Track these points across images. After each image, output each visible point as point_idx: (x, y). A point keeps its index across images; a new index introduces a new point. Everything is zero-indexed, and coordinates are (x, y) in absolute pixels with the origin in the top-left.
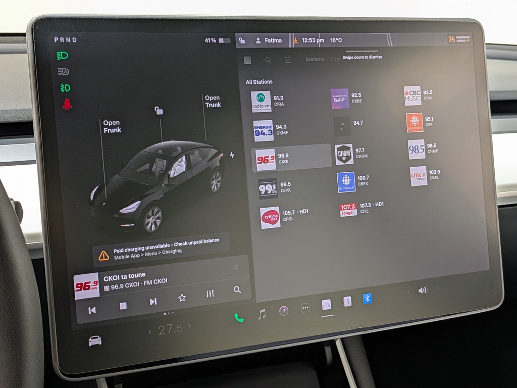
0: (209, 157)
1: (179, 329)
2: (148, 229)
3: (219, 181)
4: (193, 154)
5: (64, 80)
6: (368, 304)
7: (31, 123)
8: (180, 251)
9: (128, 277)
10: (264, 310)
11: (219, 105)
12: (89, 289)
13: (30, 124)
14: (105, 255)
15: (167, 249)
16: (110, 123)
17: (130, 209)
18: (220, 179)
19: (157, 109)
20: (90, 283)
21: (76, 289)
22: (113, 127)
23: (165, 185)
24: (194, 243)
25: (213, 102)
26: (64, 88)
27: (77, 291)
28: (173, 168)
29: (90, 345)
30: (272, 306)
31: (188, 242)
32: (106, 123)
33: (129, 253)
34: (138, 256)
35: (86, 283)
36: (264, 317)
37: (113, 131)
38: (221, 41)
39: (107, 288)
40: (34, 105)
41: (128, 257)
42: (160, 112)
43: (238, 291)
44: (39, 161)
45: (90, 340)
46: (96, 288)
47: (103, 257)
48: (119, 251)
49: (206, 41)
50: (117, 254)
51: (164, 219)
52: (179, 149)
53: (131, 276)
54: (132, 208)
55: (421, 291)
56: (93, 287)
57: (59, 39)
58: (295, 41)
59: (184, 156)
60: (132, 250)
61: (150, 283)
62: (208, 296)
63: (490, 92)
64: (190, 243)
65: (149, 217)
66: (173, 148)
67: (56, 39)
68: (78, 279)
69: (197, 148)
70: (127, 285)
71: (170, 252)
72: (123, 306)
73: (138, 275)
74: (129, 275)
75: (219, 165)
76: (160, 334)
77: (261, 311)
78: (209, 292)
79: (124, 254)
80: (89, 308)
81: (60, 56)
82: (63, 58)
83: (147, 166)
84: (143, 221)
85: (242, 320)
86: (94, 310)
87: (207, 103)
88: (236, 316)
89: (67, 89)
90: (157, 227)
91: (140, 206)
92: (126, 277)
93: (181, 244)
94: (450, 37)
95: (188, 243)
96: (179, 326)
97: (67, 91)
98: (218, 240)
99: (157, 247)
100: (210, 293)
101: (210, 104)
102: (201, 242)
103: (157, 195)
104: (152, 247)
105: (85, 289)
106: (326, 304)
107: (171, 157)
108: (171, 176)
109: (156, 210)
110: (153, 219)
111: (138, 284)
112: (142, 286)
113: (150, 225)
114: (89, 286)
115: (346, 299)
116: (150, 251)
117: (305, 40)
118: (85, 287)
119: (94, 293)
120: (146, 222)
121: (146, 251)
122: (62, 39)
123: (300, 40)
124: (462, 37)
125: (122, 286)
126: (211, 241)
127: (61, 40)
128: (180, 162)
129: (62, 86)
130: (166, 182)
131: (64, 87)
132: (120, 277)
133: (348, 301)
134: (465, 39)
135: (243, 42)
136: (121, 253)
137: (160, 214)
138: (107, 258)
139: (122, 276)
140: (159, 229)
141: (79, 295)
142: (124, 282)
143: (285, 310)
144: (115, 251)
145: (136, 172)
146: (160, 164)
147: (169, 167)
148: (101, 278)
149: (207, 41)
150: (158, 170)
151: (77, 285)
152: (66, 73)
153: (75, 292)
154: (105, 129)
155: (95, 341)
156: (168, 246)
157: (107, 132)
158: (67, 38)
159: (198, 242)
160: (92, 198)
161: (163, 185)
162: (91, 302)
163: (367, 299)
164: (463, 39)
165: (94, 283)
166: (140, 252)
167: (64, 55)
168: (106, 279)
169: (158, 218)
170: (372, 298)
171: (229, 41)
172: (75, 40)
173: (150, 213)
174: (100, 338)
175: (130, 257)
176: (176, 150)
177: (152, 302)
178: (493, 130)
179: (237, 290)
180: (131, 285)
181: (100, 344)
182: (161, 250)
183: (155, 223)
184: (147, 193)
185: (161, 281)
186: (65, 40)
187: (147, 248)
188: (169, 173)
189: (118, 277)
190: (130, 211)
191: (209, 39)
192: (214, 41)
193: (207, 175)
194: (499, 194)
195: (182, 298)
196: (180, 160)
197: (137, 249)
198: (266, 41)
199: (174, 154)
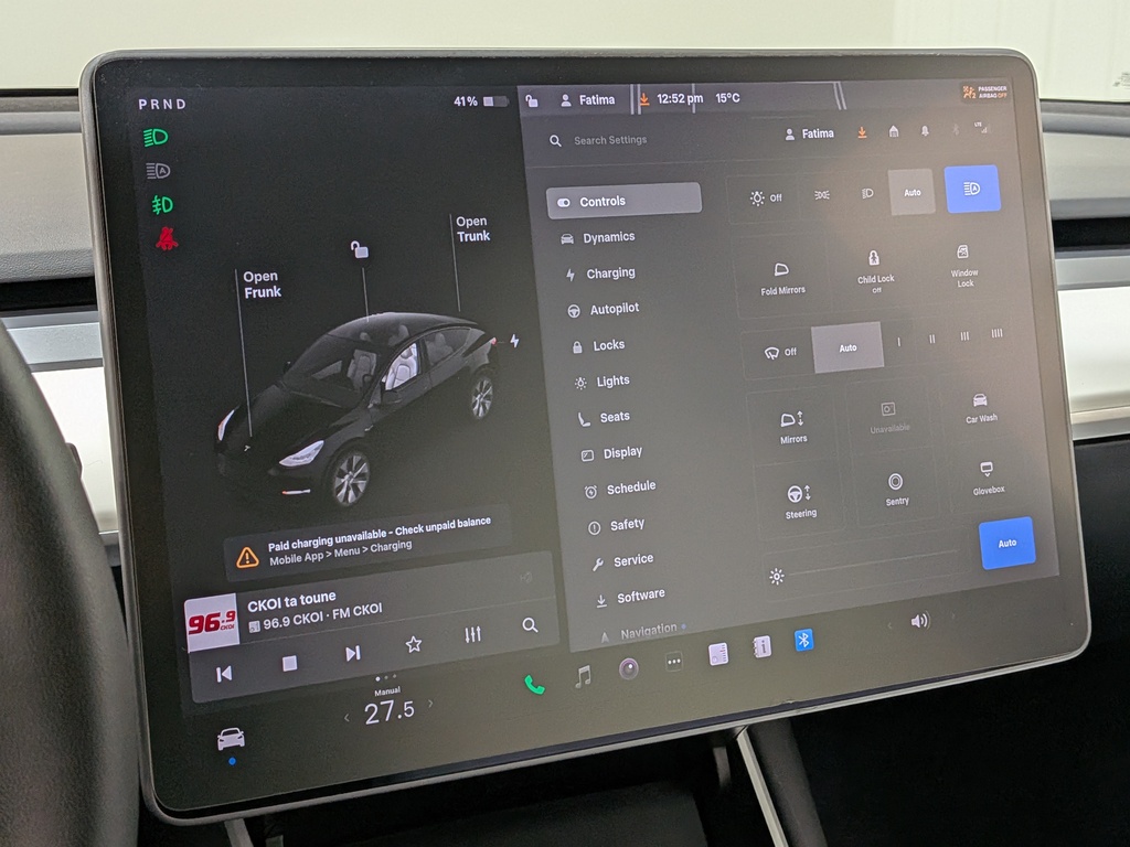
0: (467, 345)
1: (409, 712)
2: (341, 500)
3: (487, 397)
4: (433, 340)
5: (160, 187)
6: (805, 652)
7: (91, 280)
8: (409, 545)
9: (299, 601)
10: (587, 668)
11: (485, 236)
12: (216, 628)
13: (89, 281)
14: (250, 556)
15: (381, 541)
16: (258, 277)
17: (302, 458)
18: (489, 391)
19: (355, 246)
20: (218, 615)
21: (189, 628)
22: (263, 285)
23: (375, 405)
24: (438, 528)
25: (473, 230)
26: (161, 205)
27: (191, 632)
28: (391, 371)
29: (220, 748)
30: (605, 658)
31: (424, 525)
32: (249, 277)
33: (301, 552)
34: (320, 557)
35: (210, 616)
36: (588, 682)
37: (264, 293)
38: (488, 101)
39: (254, 626)
40: (96, 242)
41: (299, 559)
42: (361, 252)
43: (532, 627)
44: (109, 361)
45: (220, 737)
46: (233, 627)
47: (247, 559)
48: (278, 548)
49: (457, 102)
50: (275, 554)
51: (373, 478)
52: (404, 329)
53: (306, 600)
54: (307, 455)
55: (916, 622)
56: (225, 624)
57: (149, 103)
58: (643, 101)
59: (414, 345)
60: (307, 544)
61: (345, 613)
62: (468, 640)
63: (1051, 202)
64: (430, 529)
65: (342, 475)
66: (388, 329)
67: (142, 103)
68: (194, 608)
69: (442, 327)
70: (298, 620)
71: (386, 548)
72: (290, 663)
73: (321, 598)
74: (302, 597)
75: (487, 362)
76: (368, 722)
77: (581, 671)
78: (470, 632)
79: (290, 552)
80: (219, 670)
81: (150, 137)
82: (157, 143)
83: (336, 367)
84: (331, 483)
85: (540, 690)
86: (228, 674)
87: (461, 233)
88: (529, 680)
89: (167, 207)
90: (360, 495)
91: (323, 450)
92: (294, 602)
93: (410, 531)
94: (966, 88)
95: (424, 529)
96: (408, 705)
97: (165, 211)
98: (488, 521)
99: (360, 537)
100: (473, 634)
101: (466, 235)
102: (452, 525)
103: (360, 428)
104: (349, 538)
105: (208, 629)
106: (718, 654)
107: (385, 347)
108: (388, 387)
109: (356, 459)
110: (351, 477)
111: (320, 616)
112: (328, 620)
113: (344, 491)
114: (217, 623)
115: (758, 641)
116: (345, 546)
117: (663, 99)
118: (208, 624)
119: (228, 637)
120: (337, 485)
121: (337, 547)
122: (155, 103)
123: (653, 99)
124: (991, 89)
125: (286, 622)
126: (473, 523)
127: (153, 105)
128: (406, 358)
129: (156, 200)
130: (376, 399)
131: (160, 202)
132: (283, 603)
133: (763, 646)
134: (997, 92)
135: (533, 103)
136: (285, 551)
137: (364, 468)
138: (255, 562)
139: (287, 600)
140: (362, 499)
141: (197, 642)
142: (290, 612)
143: (631, 666)
144: (271, 546)
145: (314, 379)
146: (364, 362)
147: (383, 368)
148: (242, 606)
149: (459, 103)
150: (360, 374)
151: (192, 620)
152: (163, 174)
153: (188, 636)
154: (246, 289)
155: (231, 739)
156: (384, 534)
157: (251, 296)
158: (165, 101)
159: (446, 526)
160: (221, 436)
161: (371, 406)
162: (221, 656)
163: (804, 640)
164: (993, 92)
165: (228, 616)
166: (323, 548)
167: (159, 137)
168: (253, 607)
169: (361, 476)
170: (815, 638)
171: (504, 101)
172: (181, 104)
173: (344, 467)
174: (241, 733)
175: (303, 558)
176: (397, 333)
177: (350, 654)
178: (1059, 281)
179: (530, 625)
180: (305, 618)
181: (242, 744)
182: (368, 543)
183: (355, 486)
184: (337, 423)
185: (368, 609)
186: (161, 104)
187: (339, 540)
188: (383, 380)
189: (278, 603)
190: (301, 462)
191: (463, 98)
192: (473, 101)
193: (463, 382)
194: (1076, 417)
195: (414, 645)
196: (405, 353)
197: (317, 543)
198: (582, 100)
199: (393, 341)
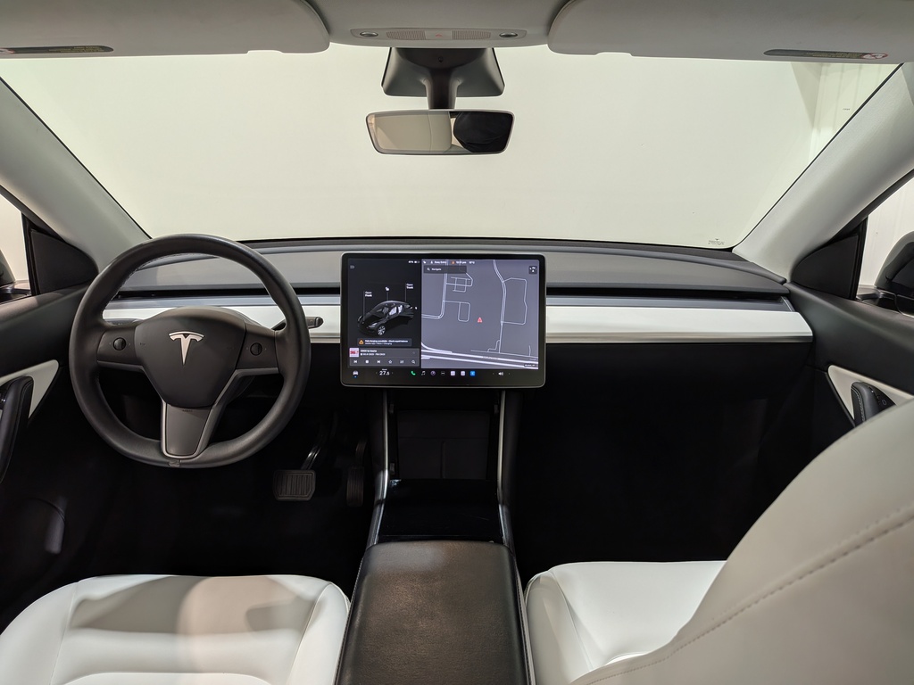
2: (380, 334)
10: (424, 372)
11: (412, 288)
12: (355, 353)
20: (355, 351)
22: (369, 294)
23: (387, 318)
25: (409, 286)
27: (350, 354)
28: (391, 312)
29: (354, 374)
30: (428, 371)
32: (367, 293)
34: (375, 344)
37: (369, 296)
38: (416, 262)
39: (361, 354)
41: (371, 344)
42: (387, 289)
44: (341, 304)
45: (354, 372)
46: (358, 354)
47: (361, 342)
51: (386, 331)
52: (395, 304)
54: (374, 325)
55: (500, 374)
59: (396, 307)
60: (372, 341)
61: (378, 354)
66: (392, 304)
68: (351, 349)
69: (402, 304)
71: (387, 344)
72: (367, 362)
73: (374, 351)
74: (371, 350)
76: (380, 375)
79: (369, 342)
80: (354, 361)
83: (381, 310)
85: (414, 374)
86: (356, 362)
87: (407, 287)
88: (412, 372)
91: (377, 325)
92: (369, 351)
93: (392, 341)
95: (394, 341)
98: (407, 341)
103: (384, 321)
106: (453, 373)
107: (390, 307)
108: (390, 315)
109: (383, 327)
110: (381, 330)
111: (373, 354)
112: (375, 355)
113: (380, 332)
116: (379, 342)
118: (353, 353)
120: (378, 331)
125: (367, 354)
126: (405, 341)
130: (388, 316)
133: (463, 373)
135: (425, 263)
137: (384, 329)
138: (363, 343)
140: (383, 334)
143: (433, 373)
144: (366, 341)
145: (376, 311)
146: (386, 310)
147: (389, 311)
148: (359, 350)
149: (409, 262)
150: (385, 312)
151: (351, 352)
154: (366, 295)
155: (356, 373)
156: (387, 341)
159: (399, 341)
160: (359, 321)
162: (355, 358)
165: (357, 352)
166: (375, 342)
168: (362, 351)
171: (419, 262)
173: (380, 328)
177: (378, 362)
179: (414, 362)
180: (370, 354)
182: (383, 342)
183: (382, 332)
184: (380, 320)
185: (383, 354)
188: (389, 313)
189: (366, 351)
190: (373, 327)
192: (412, 262)
195: (390, 362)
196: (394, 308)
198: (435, 262)
199: (392, 306)
